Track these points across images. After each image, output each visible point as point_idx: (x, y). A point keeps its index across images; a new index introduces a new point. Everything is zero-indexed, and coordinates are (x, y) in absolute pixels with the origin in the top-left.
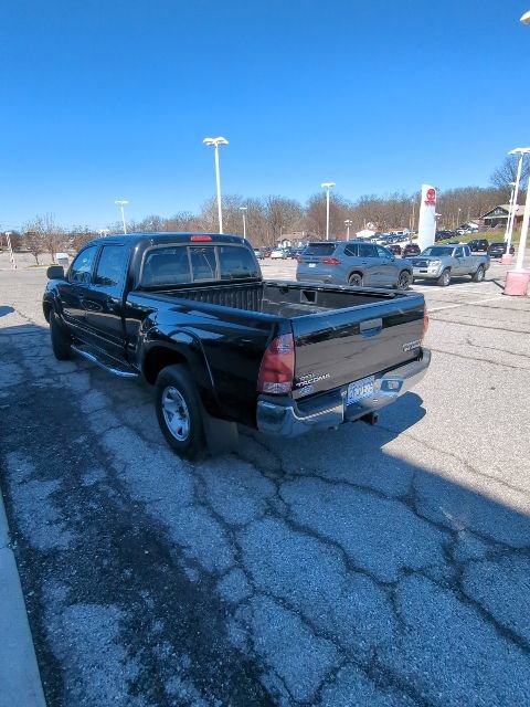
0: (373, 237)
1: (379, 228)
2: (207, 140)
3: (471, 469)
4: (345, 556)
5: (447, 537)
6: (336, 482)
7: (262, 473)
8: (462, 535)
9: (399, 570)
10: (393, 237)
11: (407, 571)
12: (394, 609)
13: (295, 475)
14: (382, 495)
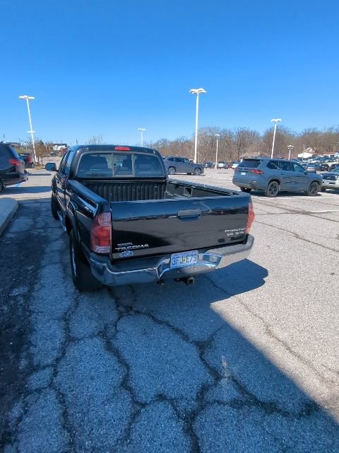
0: (310, 158)
1: (316, 151)
2: (193, 90)
3: (269, 333)
4: (127, 375)
5: (211, 380)
6: (160, 322)
7: (118, 306)
8: (224, 382)
9: (156, 396)
10: (326, 158)
11: (161, 397)
12: (130, 424)
13: (138, 312)
14: (186, 338)
